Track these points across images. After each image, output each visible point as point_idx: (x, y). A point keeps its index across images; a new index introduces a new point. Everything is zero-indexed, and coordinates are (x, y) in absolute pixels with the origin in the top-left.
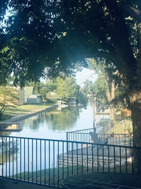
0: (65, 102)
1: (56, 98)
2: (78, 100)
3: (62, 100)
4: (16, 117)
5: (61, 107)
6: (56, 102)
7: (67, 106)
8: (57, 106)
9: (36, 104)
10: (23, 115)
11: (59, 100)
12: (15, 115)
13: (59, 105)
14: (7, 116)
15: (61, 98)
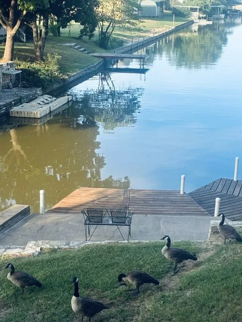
0: (205, 16)
1: (189, 7)
2: (227, 12)
3: (200, 10)
4: (130, 44)
5: (198, 24)
6: (188, 15)
7: (211, 23)
8: (192, 22)
9: (154, 17)
10: (142, 39)
11: (195, 10)
12: (126, 38)
13: (195, 21)
14: (115, 39)
15: (198, 7)
